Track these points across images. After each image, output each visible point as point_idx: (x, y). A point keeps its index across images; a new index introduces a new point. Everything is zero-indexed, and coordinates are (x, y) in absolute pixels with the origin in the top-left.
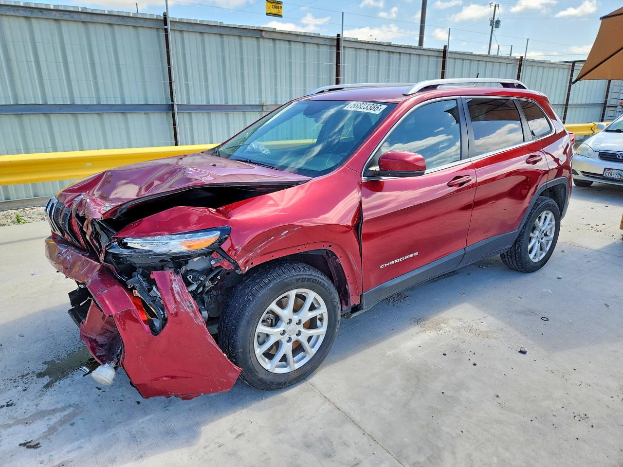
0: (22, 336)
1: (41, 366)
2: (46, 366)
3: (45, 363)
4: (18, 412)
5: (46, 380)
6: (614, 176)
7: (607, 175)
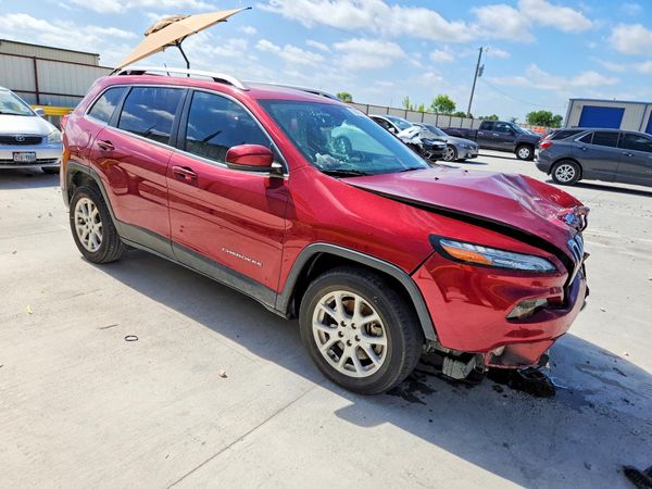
0: (588, 467)
1: (586, 411)
2: (582, 408)
3: (580, 412)
4: (620, 393)
5: (589, 398)
6: (25, 159)
7: (17, 159)
